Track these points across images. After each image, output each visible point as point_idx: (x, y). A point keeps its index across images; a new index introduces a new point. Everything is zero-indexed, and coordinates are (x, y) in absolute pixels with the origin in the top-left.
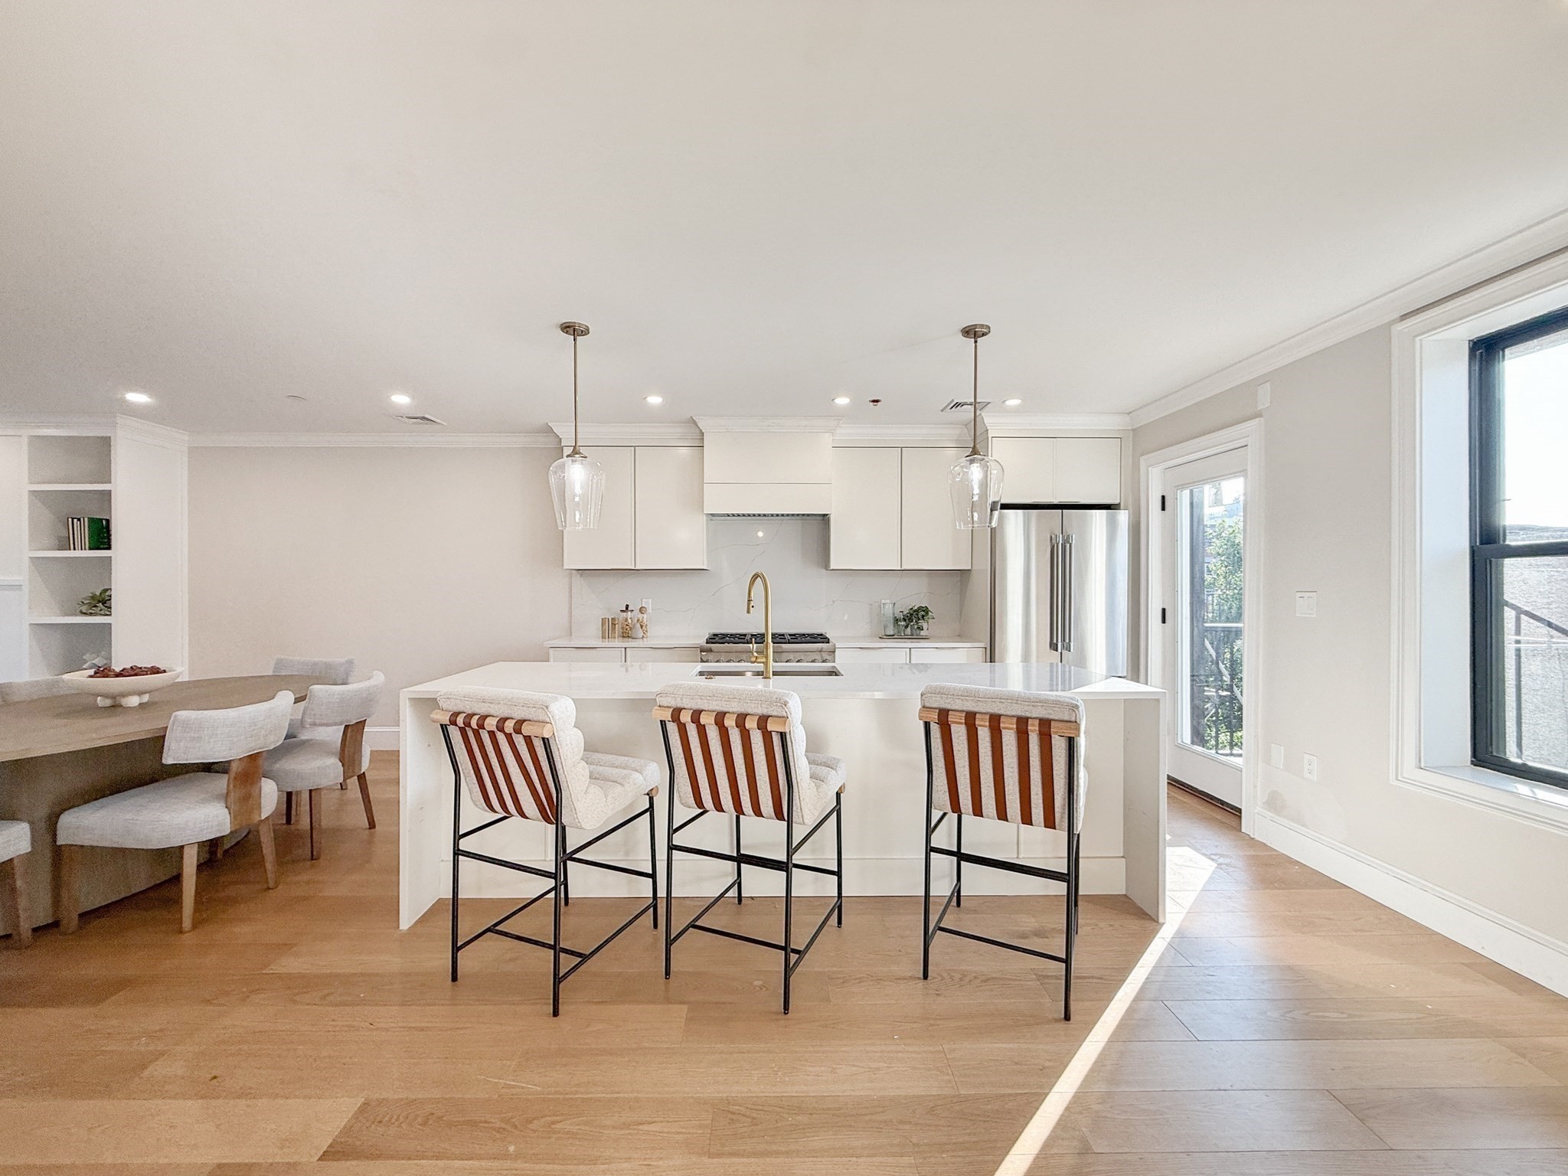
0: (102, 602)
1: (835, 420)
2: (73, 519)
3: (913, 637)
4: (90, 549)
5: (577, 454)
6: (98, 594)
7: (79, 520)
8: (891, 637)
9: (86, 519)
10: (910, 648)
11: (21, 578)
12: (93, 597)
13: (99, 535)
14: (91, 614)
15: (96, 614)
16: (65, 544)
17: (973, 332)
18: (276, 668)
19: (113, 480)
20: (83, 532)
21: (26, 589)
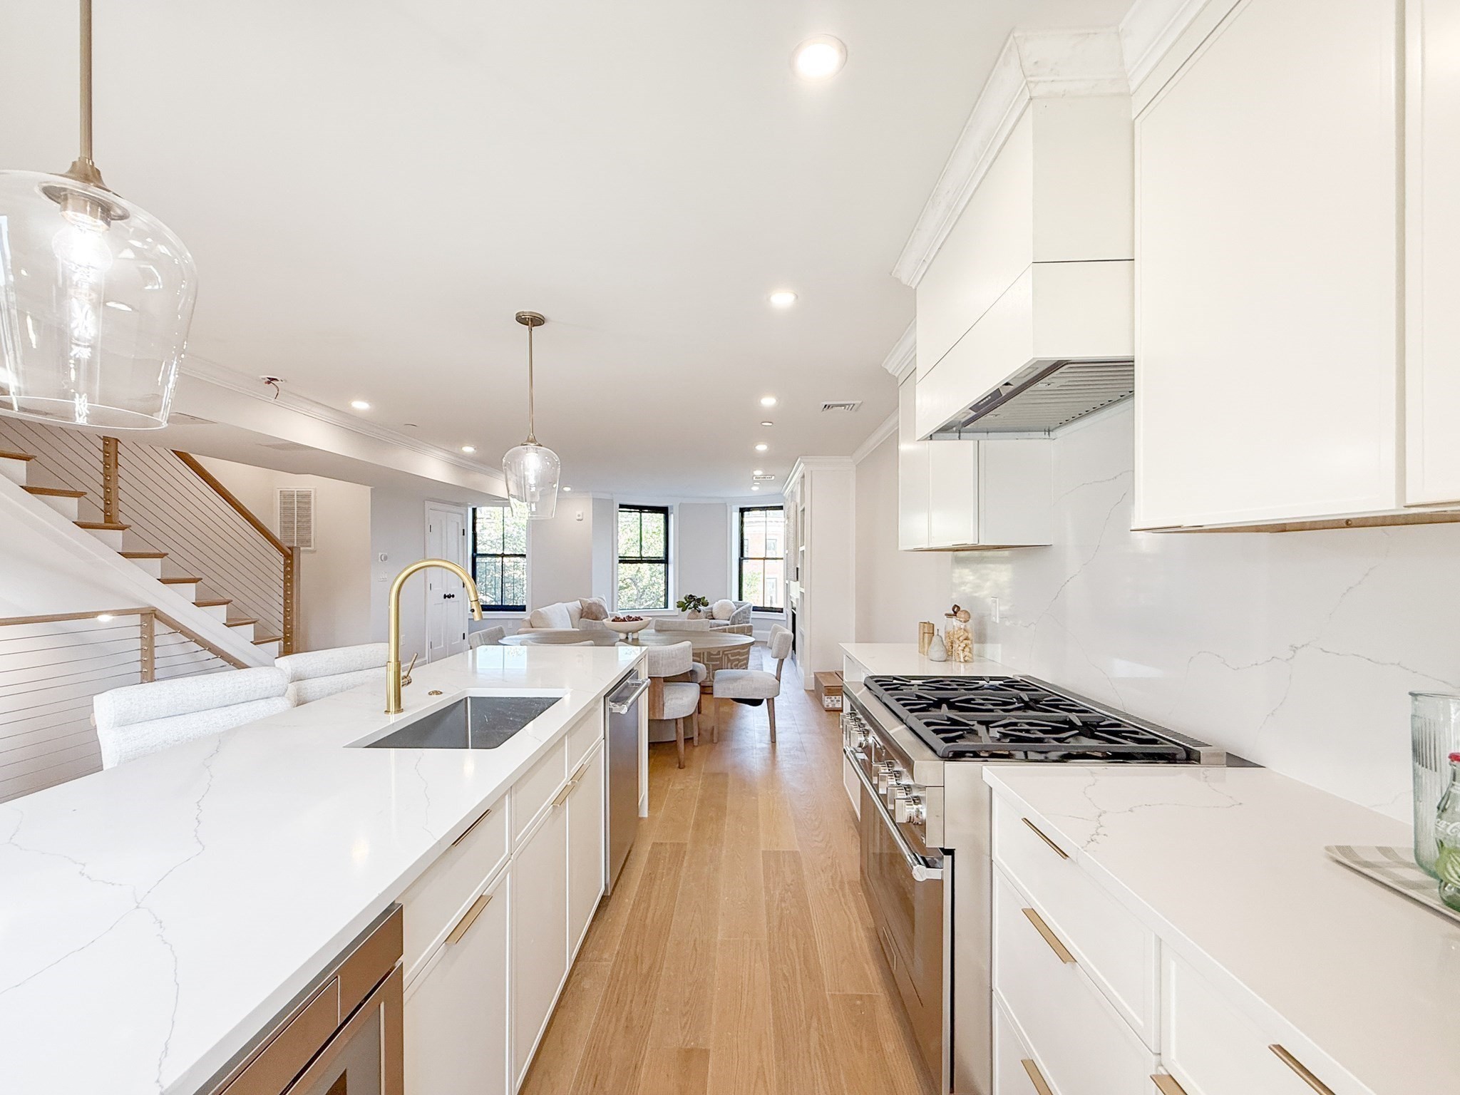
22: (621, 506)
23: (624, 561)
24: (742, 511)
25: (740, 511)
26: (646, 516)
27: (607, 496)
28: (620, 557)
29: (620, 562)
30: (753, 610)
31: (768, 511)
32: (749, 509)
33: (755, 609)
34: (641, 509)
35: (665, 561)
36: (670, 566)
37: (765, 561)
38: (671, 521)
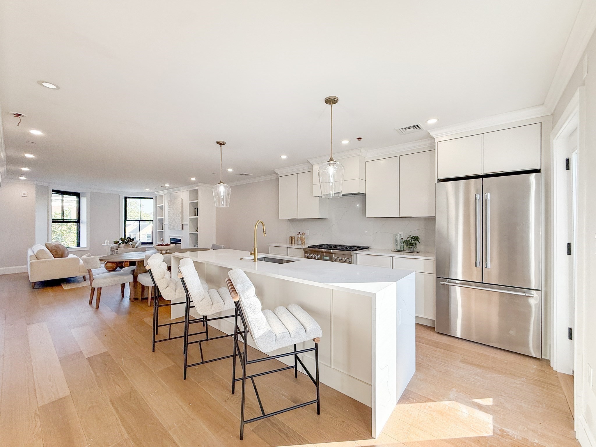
0: (197, 228)
1: (358, 150)
2: (193, 209)
3: (412, 252)
5: (222, 183)
6: (196, 226)
8: (398, 251)
9: (195, 209)
10: (392, 257)
11: (189, 223)
17: (330, 101)
19: (199, 199)
21: (189, 226)
22: (54, 191)
23: (54, 221)
24: (126, 198)
25: (125, 199)
26: (66, 197)
27: (46, 184)
28: (52, 219)
29: (53, 222)
30: (142, 244)
31: (141, 199)
32: (129, 198)
33: (143, 243)
34: (63, 193)
35: (78, 221)
36: (81, 225)
37: (140, 222)
38: (84, 200)
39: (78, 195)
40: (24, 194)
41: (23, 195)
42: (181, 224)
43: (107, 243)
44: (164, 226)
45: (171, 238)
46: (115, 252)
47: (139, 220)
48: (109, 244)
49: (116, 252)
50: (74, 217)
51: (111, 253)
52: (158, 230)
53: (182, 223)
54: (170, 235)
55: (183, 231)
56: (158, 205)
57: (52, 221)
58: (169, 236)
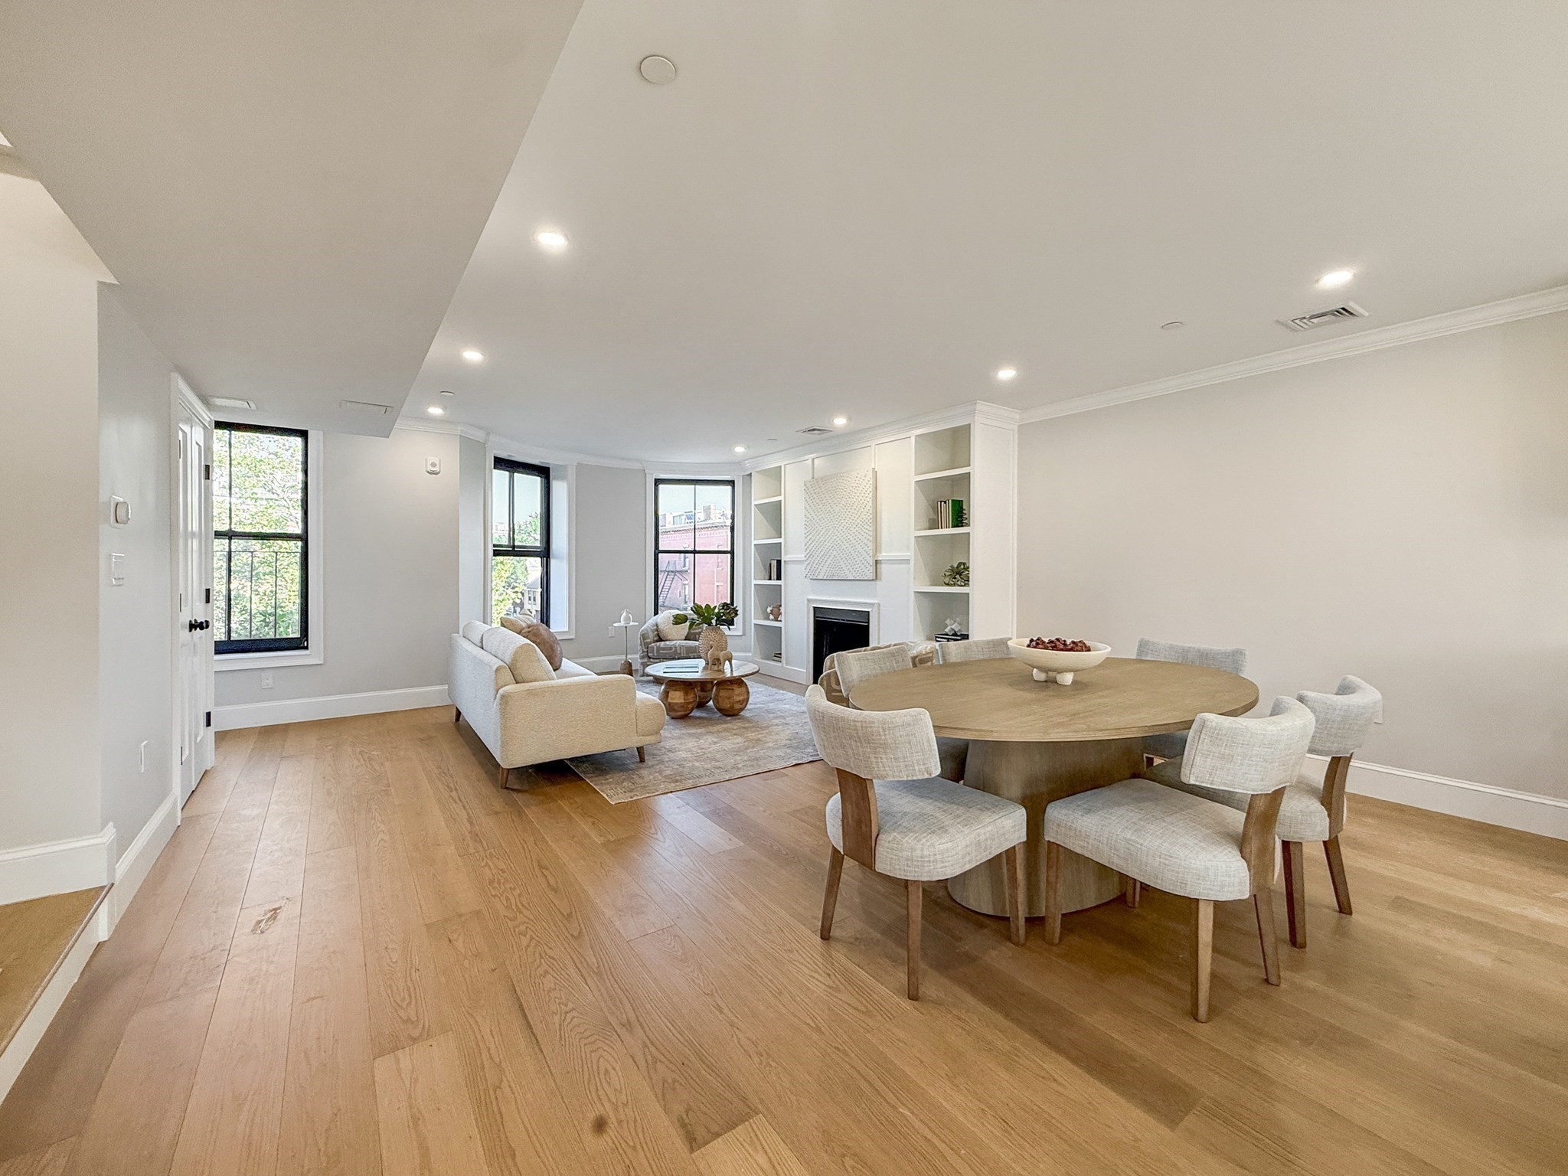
0: (960, 573)
2: (941, 502)
4: (953, 527)
6: (955, 566)
7: (945, 502)
9: (950, 501)
11: (909, 554)
12: (952, 569)
13: (957, 515)
14: (951, 585)
15: (954, 585)
16: (934, 524)
18: (1140, 652)
19: (971, 463)
20: (947, 512)
21: (912, 562)
22: (497, 461)
24: (658, 482)
25: (654, 485)
27: (480, 438)
28: (494, 546)
29: (495, 553)
32: (664, 481)
34: (511, 466)
35: (545, 553)
36: (553, 562)
37: (696, 555)
38: (559, 489)
39: (543, 472)
40: (434, 465)
41: (430, 468)
42: (871, 562)
43: (627, 619)
44: (785, 568)
45: (814, 608)
46: (653, 647)
47: (691, 548)
48: (632, 623)
49: (655, 647)
50: (534, 540)
51: (643, 652)
52: (755, 579)
53: (875, 554)
54: (810, 597)
55: (878, 582)
56: (754, 503)
57: (494, 550)
58: (809, 600)
